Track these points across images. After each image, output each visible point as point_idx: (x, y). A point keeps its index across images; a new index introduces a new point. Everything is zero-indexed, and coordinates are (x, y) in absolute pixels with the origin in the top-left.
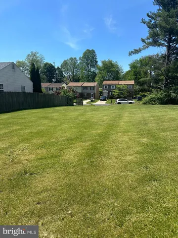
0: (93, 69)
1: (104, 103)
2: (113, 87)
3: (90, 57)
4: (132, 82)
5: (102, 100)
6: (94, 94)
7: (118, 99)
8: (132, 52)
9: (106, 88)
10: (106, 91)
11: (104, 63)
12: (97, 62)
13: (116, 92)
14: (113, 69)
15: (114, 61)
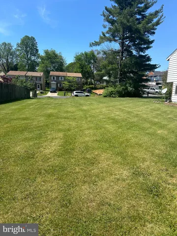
0: (33, 58)
1: (55, 95)
2: (61, 78)
3: (29, 44)
4: (80, 75)
5: (51, 92)
6: (41, 85)
7: (75, 92)
8: (93, 43)
9: (54, 79)
10: (54, 82)
11: (46, 52)
12: (37, 50)
13: (66, 84)
14: (57, 60)
15: (57, 52)
